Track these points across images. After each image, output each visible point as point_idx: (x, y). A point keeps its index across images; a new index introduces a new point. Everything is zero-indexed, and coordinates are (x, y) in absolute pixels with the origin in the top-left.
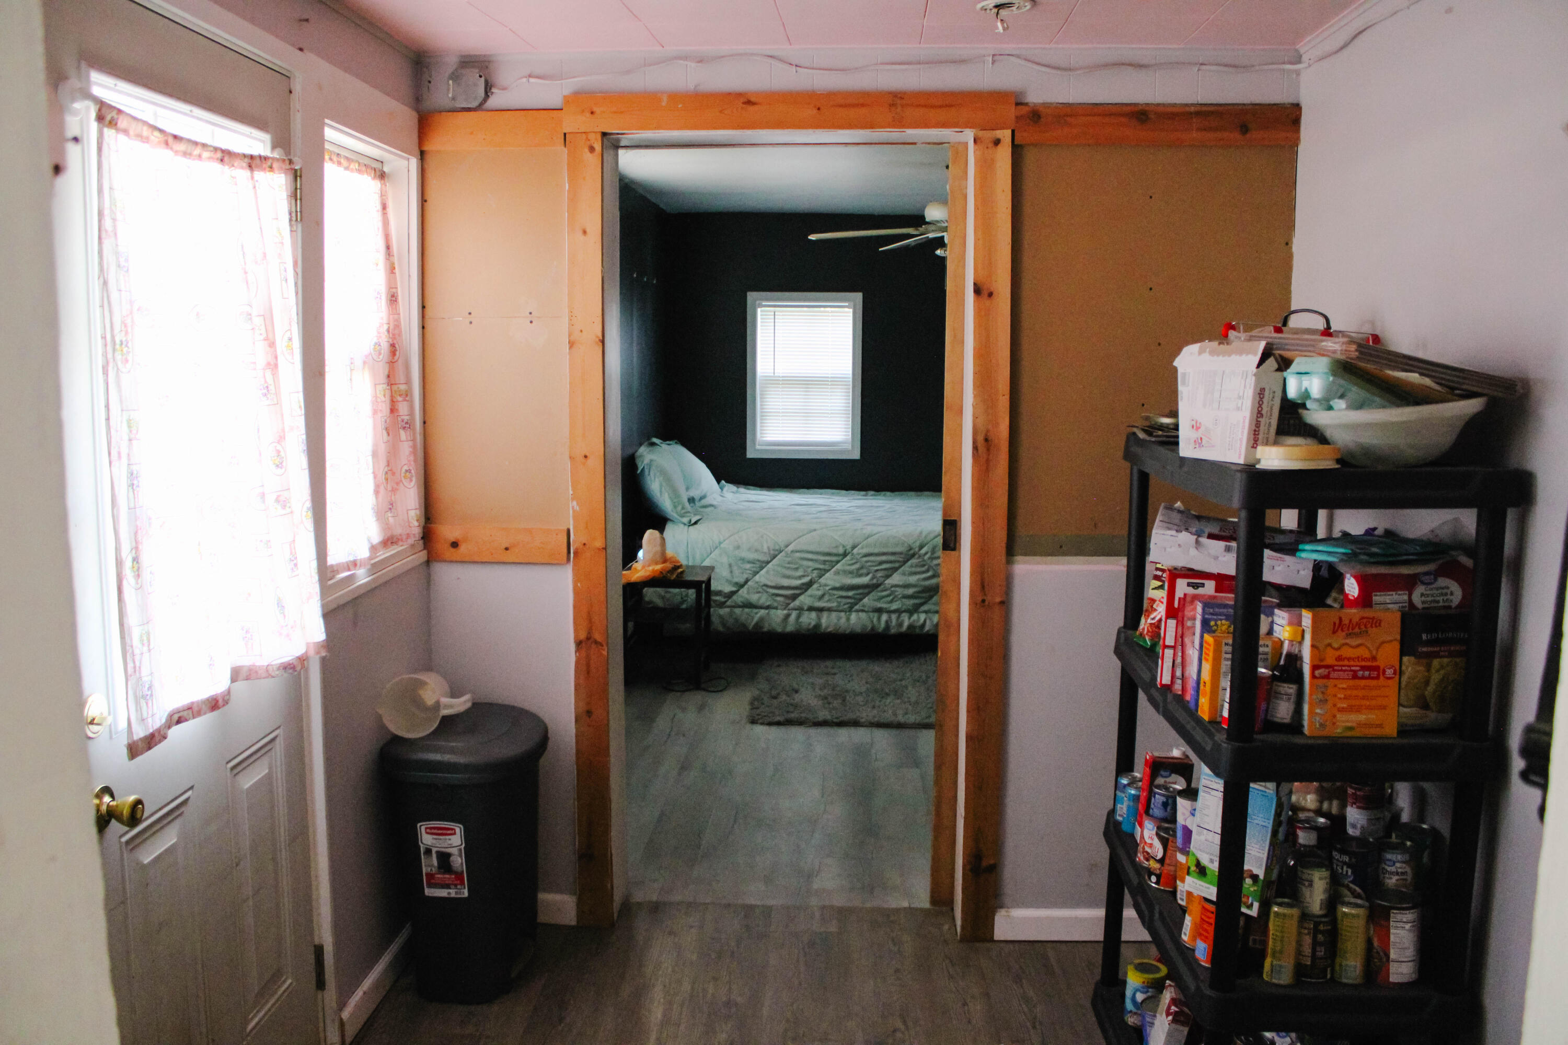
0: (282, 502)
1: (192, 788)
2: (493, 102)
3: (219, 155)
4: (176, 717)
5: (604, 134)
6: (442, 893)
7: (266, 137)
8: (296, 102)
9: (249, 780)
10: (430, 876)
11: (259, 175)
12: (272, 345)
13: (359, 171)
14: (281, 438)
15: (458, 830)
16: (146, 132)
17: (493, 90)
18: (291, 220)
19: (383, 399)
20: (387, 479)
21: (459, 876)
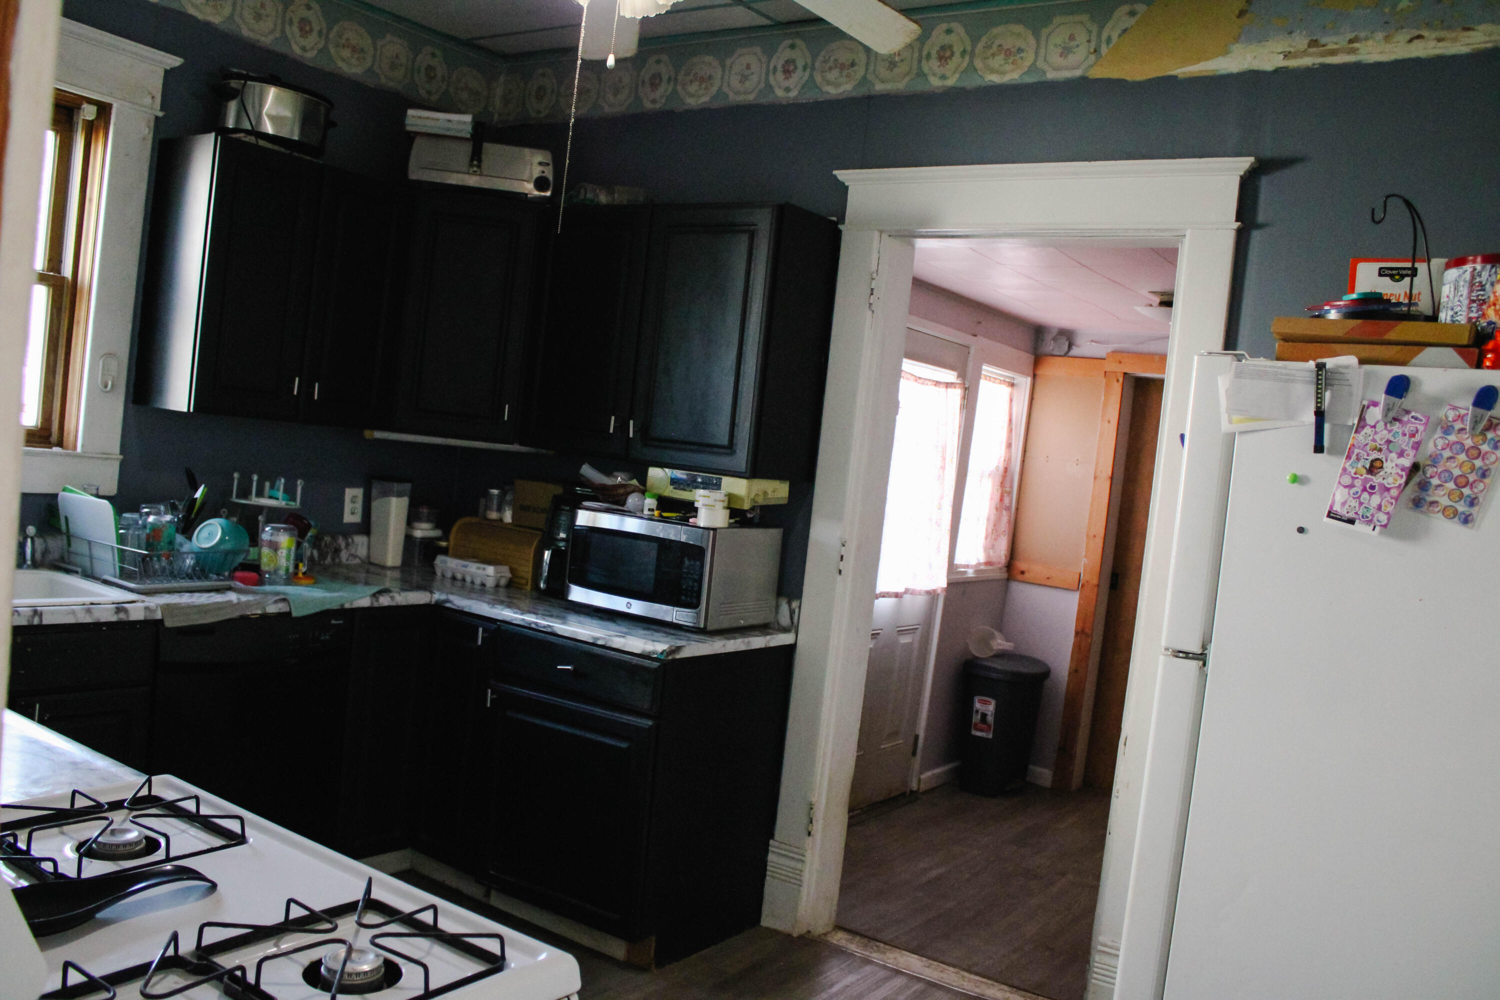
0: (938, 524)
1: (882, 629)
2: (1073, 353)
3: (935, 383)
4: (882, 595)
5: (1125, 374)
6: (979, 734)
7: (955, 374)
8: (971, 357)
9: (905, 640)
10: (976, 724)
11: (949, 390)
12: (944, 459)
13: (1000, 383)
14: (942, 498)
15: (993, 703)
16: (909, 376)
17: (1073, 347)
18: (961, 408)
19: (996, 493)
20: (992, 533)
21: (989, 726)
